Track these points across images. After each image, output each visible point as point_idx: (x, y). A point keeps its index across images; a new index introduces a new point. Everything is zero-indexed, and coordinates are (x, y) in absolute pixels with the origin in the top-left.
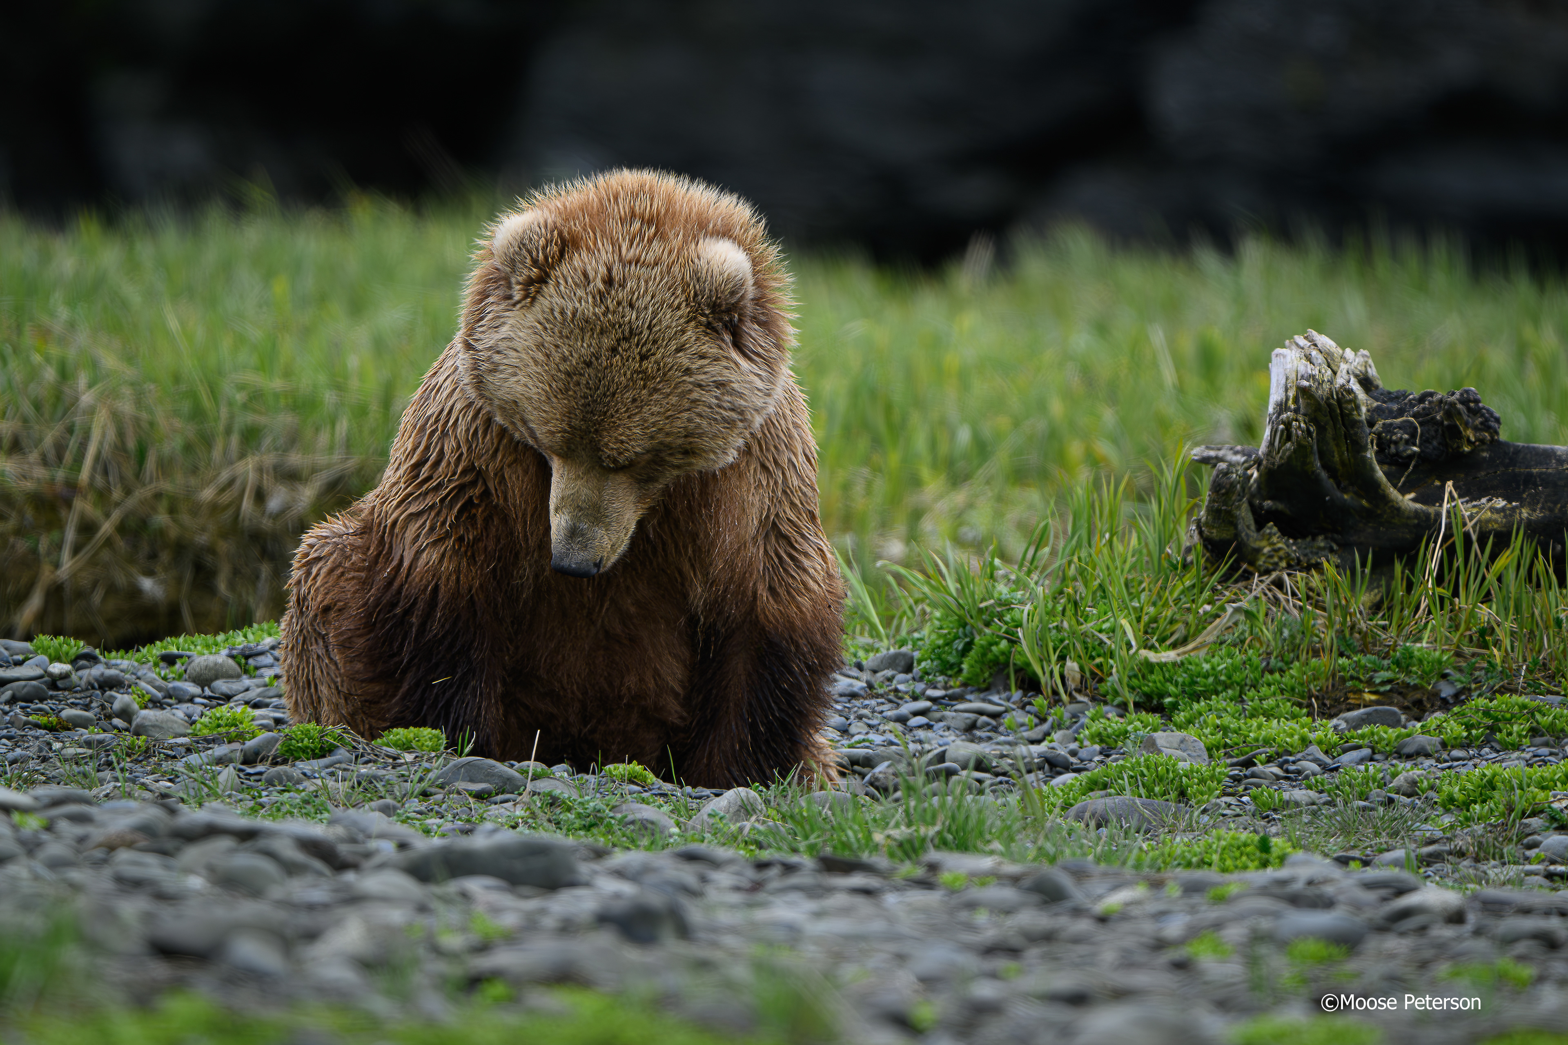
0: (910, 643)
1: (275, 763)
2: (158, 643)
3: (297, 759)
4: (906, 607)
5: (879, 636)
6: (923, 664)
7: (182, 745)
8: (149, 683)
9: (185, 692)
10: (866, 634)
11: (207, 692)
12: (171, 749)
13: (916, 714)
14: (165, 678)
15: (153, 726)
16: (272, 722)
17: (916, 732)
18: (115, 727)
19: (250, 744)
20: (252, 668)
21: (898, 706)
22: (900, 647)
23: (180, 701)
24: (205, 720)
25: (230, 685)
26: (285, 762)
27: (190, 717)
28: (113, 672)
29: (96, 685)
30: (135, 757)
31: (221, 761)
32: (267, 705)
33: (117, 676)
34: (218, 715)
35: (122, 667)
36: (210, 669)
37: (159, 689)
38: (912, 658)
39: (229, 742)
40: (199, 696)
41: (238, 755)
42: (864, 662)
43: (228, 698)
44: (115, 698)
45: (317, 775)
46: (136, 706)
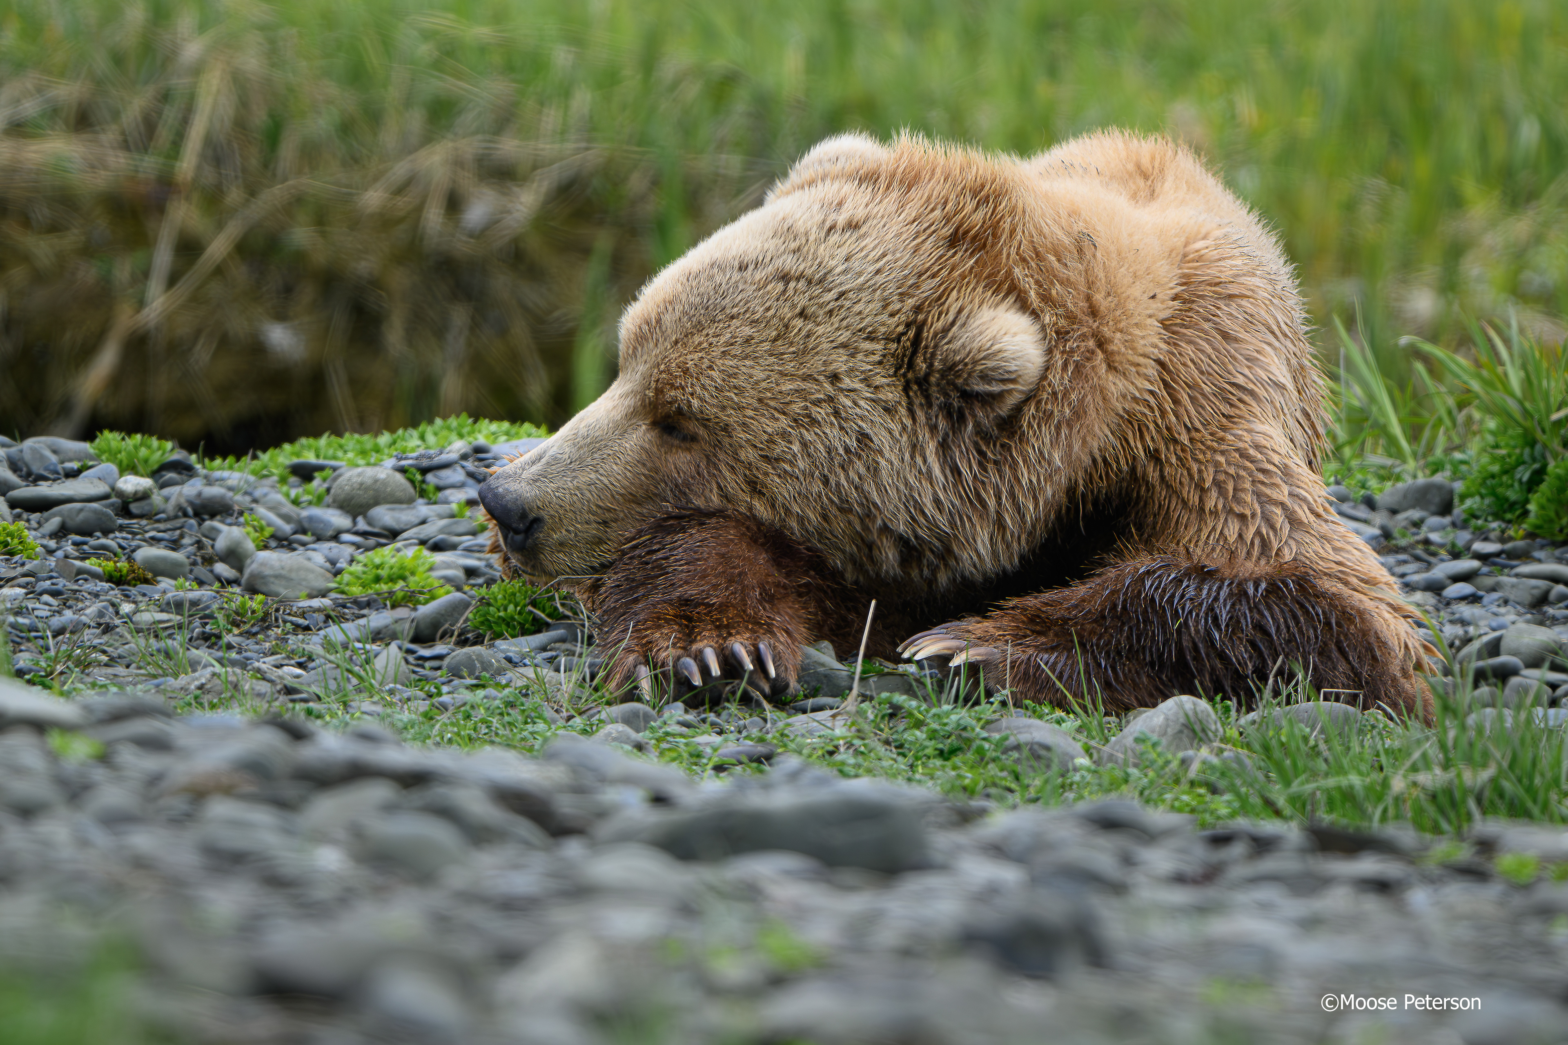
0: (1448, 467)
1: (463, 642)
2: (287, 447)
3: (499, 636)
4: (1443, 413)
5: (1399, 455)
6: (1468, 503)
7: (319, 610)
8: (271, 509)
9: (327, 524)
10: (1380, 450)
11: (362, 525)
12: (303, 615)
13: (1457, 578)
14: (296, 502)
15: (277, 577)
16: (460, 574)
17: (1455, 607)
18: (218, 578)
19: (424, 610)
20: (430, 488)
21: (1429, 566)
22: (1434, 472)
23: (319, 539)
24: (356, 568)
25: (397, 514)
26: (478, 640)
27: (333, 563)
28: (215, 491)
29: (190, 511)
30: (246, 627)
31: (379, 636)
32: (453, 547)
33: (223, 497)
34: (377, 561)
35: (230, 483)
36: (367, 489)
37: (287, 518)
38: (1451, 492)
39: (393, 607)
40: (348, 531)
41: (407, 628)
42: (1378, 497)
43: (393, 534)
44: (218, 531)
45: (527, 661)
46: (250, 545)
